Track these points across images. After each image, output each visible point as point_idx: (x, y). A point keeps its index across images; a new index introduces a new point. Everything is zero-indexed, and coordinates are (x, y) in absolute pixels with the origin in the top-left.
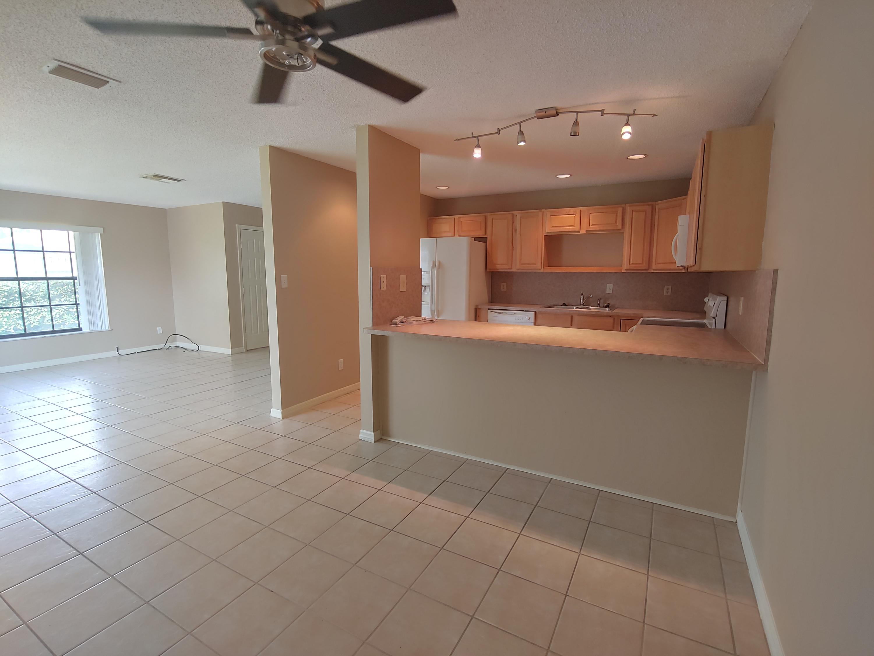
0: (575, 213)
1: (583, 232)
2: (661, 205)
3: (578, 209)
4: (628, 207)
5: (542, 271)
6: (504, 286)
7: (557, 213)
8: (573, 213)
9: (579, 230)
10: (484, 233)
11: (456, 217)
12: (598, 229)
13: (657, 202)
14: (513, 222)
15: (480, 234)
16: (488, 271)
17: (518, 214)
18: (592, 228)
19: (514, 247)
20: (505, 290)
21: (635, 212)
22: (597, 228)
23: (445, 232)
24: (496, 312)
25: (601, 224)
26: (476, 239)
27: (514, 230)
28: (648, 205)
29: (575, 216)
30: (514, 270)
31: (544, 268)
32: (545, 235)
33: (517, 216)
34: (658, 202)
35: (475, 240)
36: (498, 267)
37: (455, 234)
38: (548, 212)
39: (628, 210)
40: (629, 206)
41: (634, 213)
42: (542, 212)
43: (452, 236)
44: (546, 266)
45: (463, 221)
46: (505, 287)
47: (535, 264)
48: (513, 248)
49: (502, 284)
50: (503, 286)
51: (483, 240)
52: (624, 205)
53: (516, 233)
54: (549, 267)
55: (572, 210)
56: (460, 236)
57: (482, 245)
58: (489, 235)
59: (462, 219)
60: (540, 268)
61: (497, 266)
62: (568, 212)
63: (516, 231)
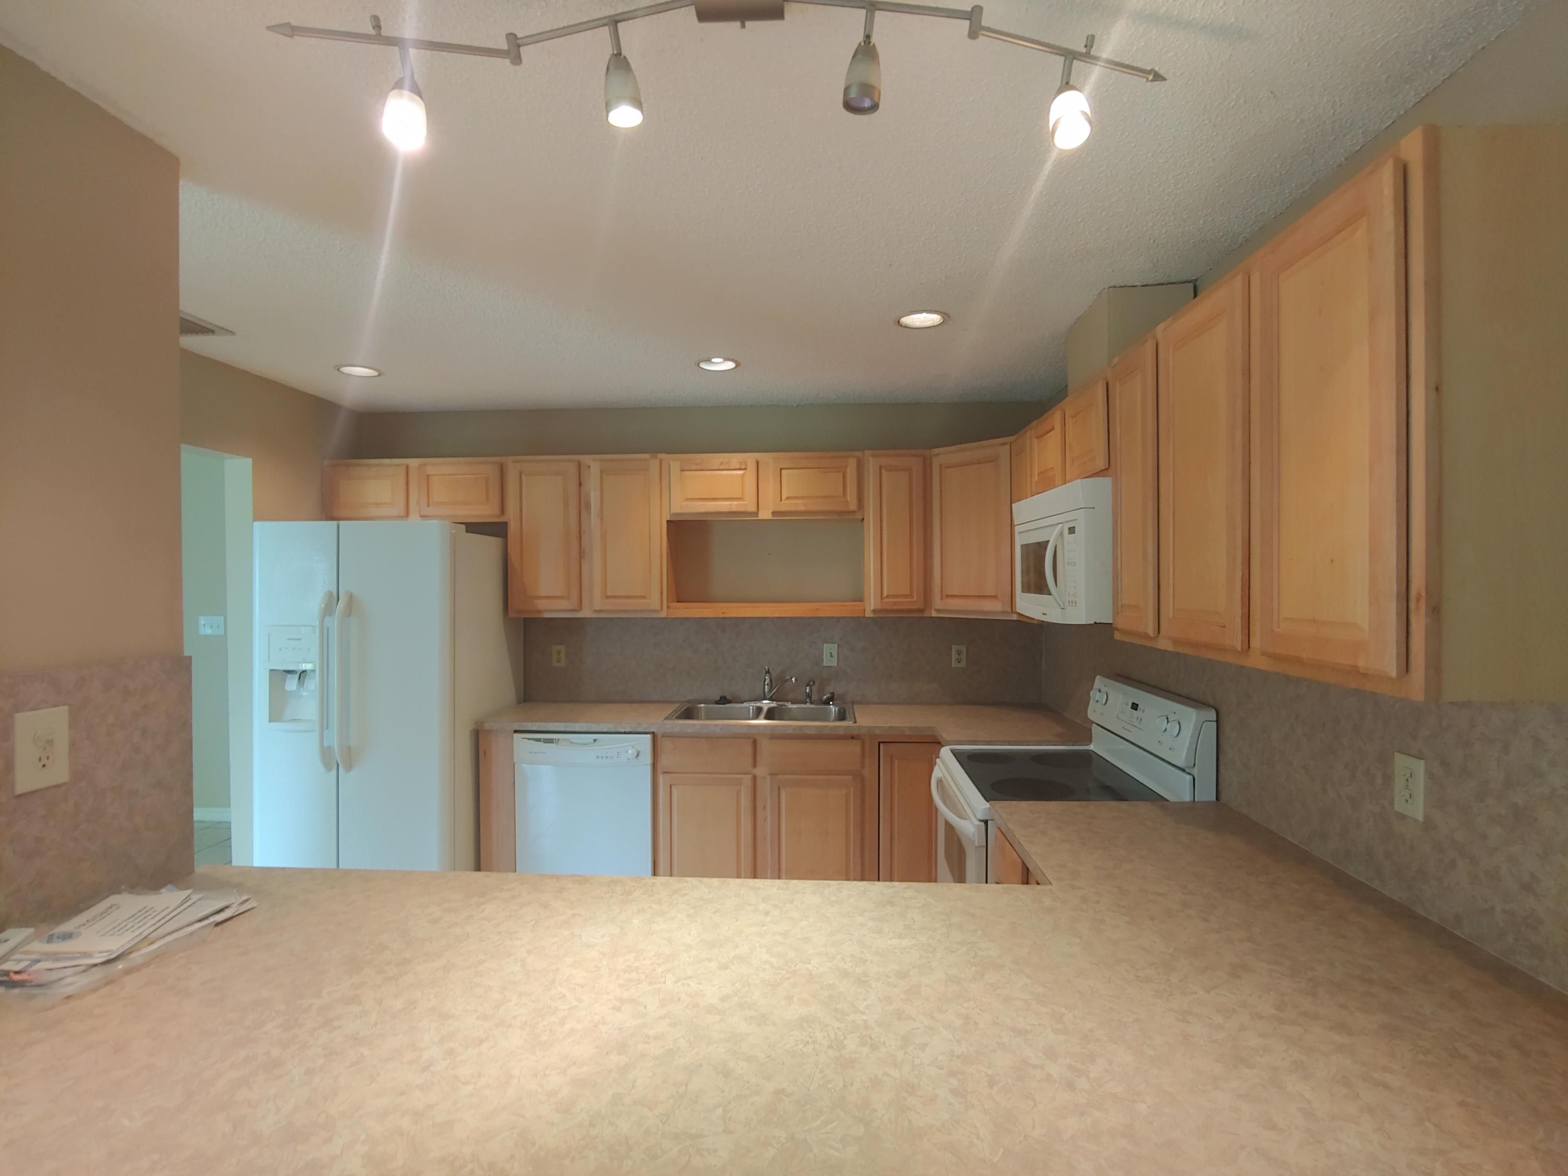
0: (743, 467)
1: (765, 514)
2: (944, 456)
3: (750, 458)
4: (870, 458)
5: (663, 614)
6: (559, 656)
7: (696, 464)
8: (738, 467)
9: (757, 511)
10: (497, 511)
11: (414, 463)
12: (801, 508)
13: (933, 450)
14: (580, 484)
15: (485, 512)
16: (512, 615)
17: (594, 464)
18: (786, 506)
19: (584, 552)
20: (563, 664)
21: (886, 471)
22: (800, 506)
23: (377, 505)
24: (538, 740)
25: (809, 497)
26: (473, 528)
27: (583, 506)
28: (914, 455)
29: (744, 473)
30: (586, 613)
31: (668, 607)
32: (668, 521)
33: (589, 467)
34: (936, 449)
35: (467, 531)
36: (542, 604)
37: (411, 510)
38: (674, 463)
39: (872, 464)
40: (873, 456)
41: (884, 472)
42: (658, 461)
43: (399, 517)
44: (673, 602)
45: (434, 475)
46: (563, 655)
47: (644, 597)
48: (581, 555)
49: (556, 648)
50: (559, 653)
51: (497, 529)
52: (859, 454)
53: (589, 513)
54: (678, 602)
55: (735, 459)
56: (424, 517)
57: (491, 544)
58: (511, 517)
59: (430, 470)
60: (657, 606)
61: (536, 601)
62: (727, 464)
63: (588, 506)
